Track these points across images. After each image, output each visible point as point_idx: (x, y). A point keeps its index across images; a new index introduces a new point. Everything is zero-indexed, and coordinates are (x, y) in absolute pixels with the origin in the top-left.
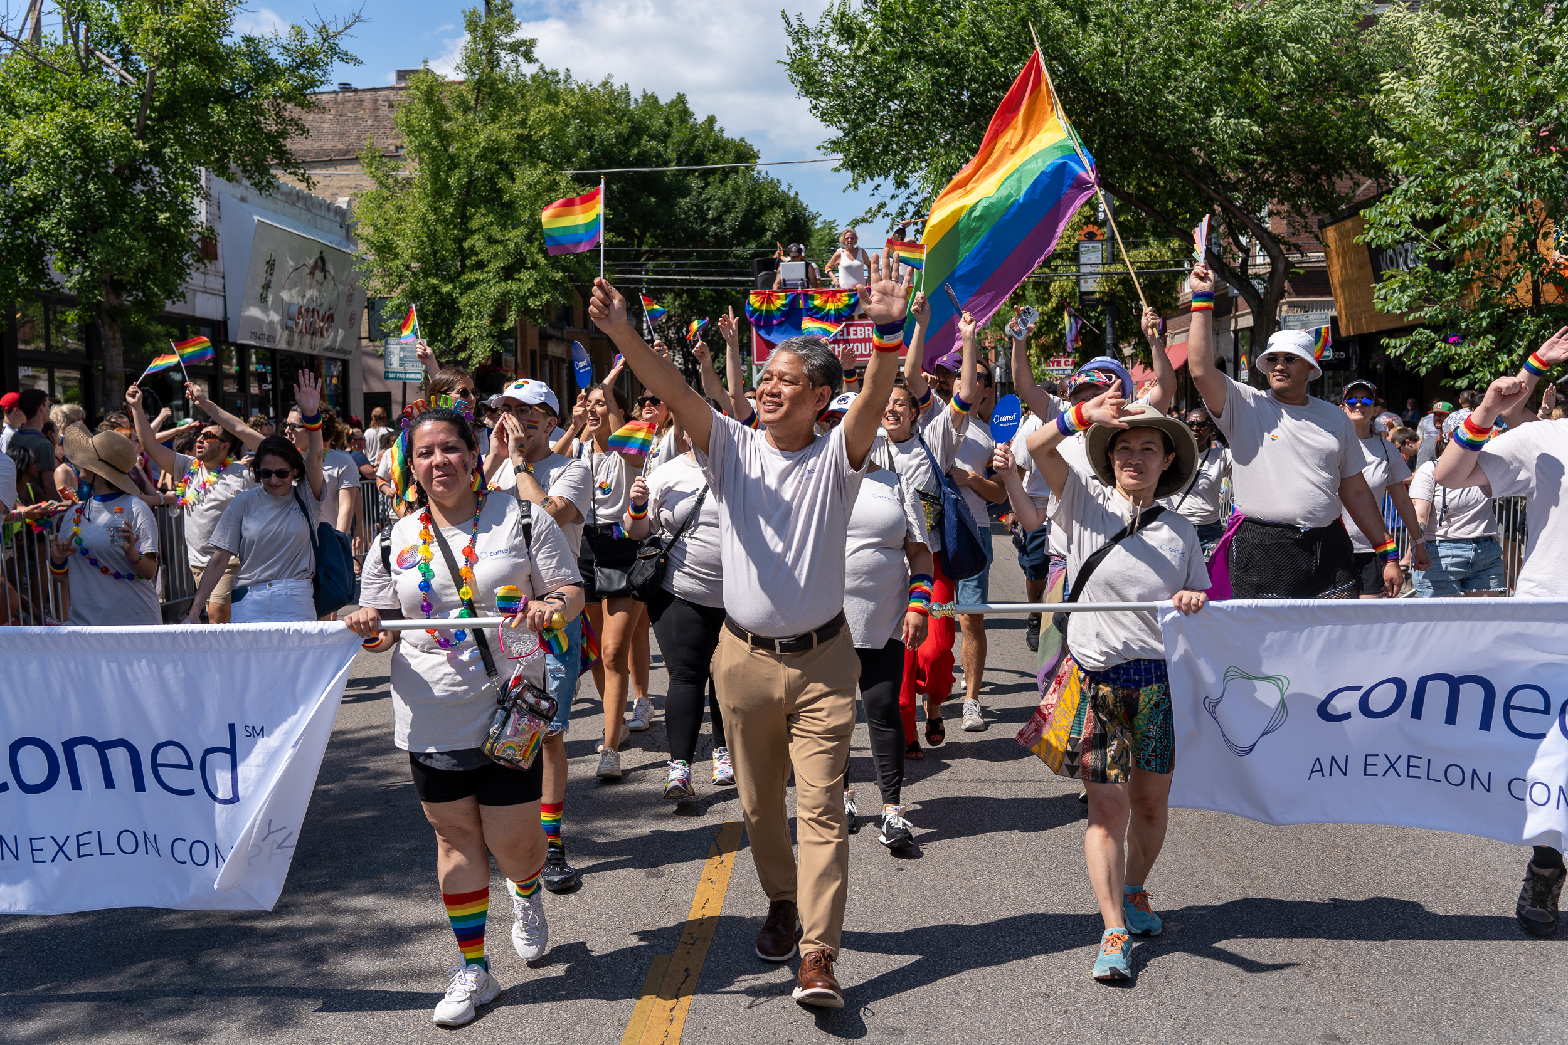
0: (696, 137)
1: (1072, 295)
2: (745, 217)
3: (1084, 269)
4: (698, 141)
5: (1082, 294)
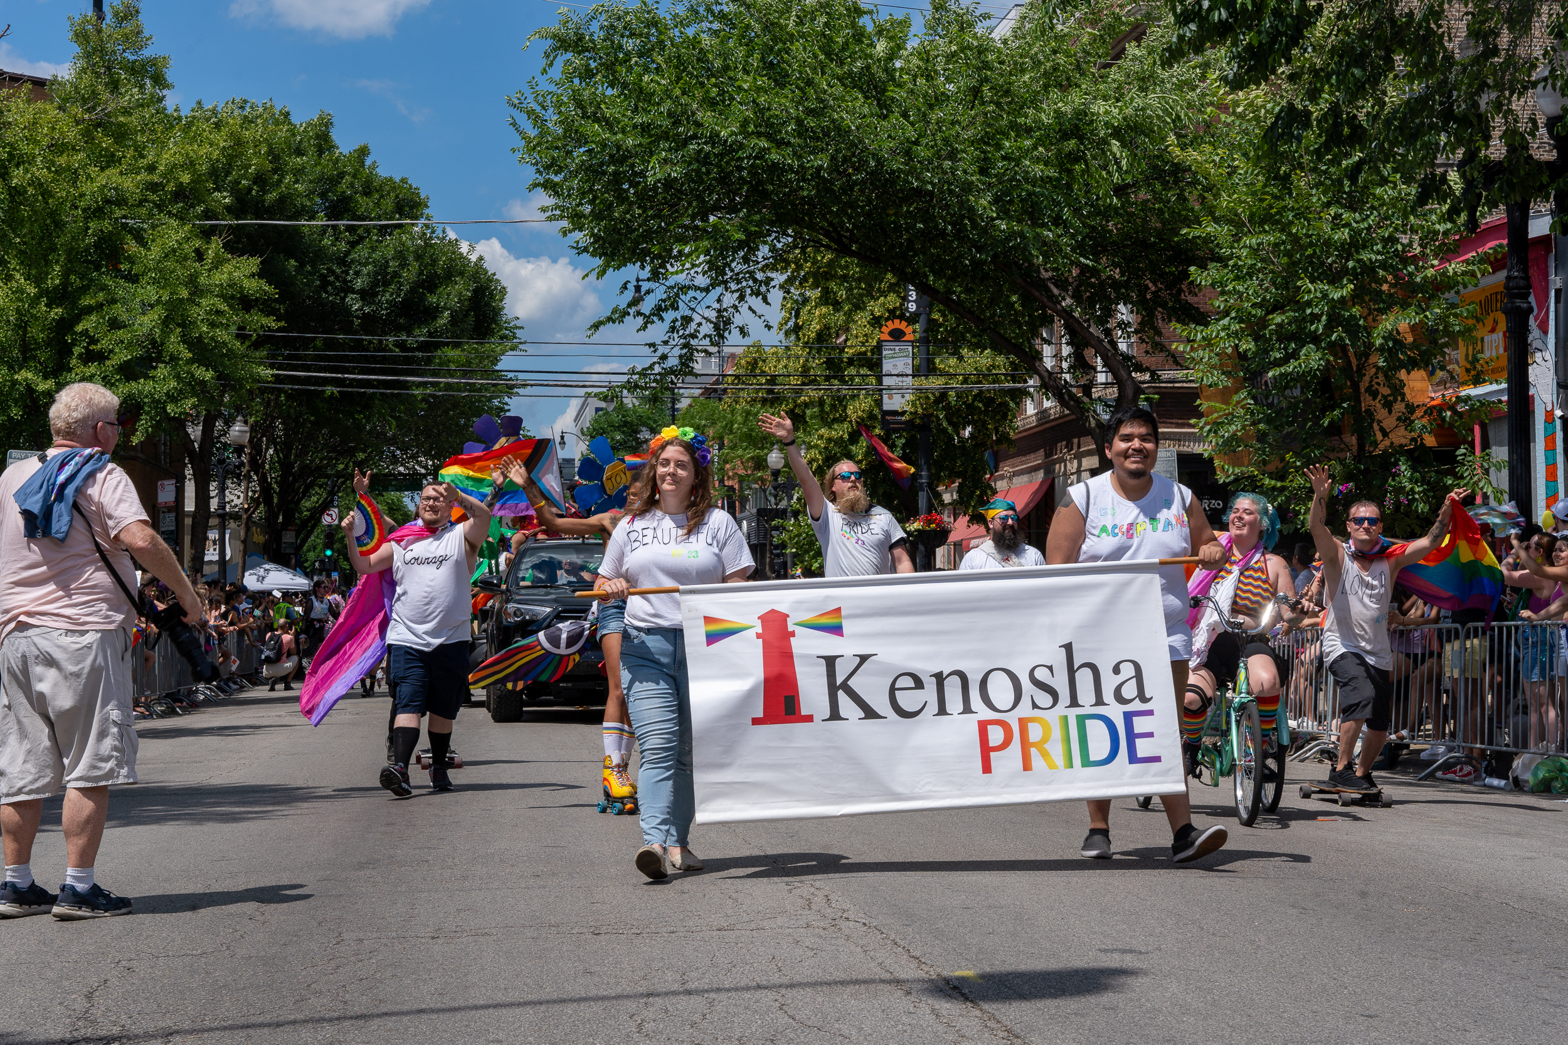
1: (872, 416)
3: (887, 381)
5: (886, 414)
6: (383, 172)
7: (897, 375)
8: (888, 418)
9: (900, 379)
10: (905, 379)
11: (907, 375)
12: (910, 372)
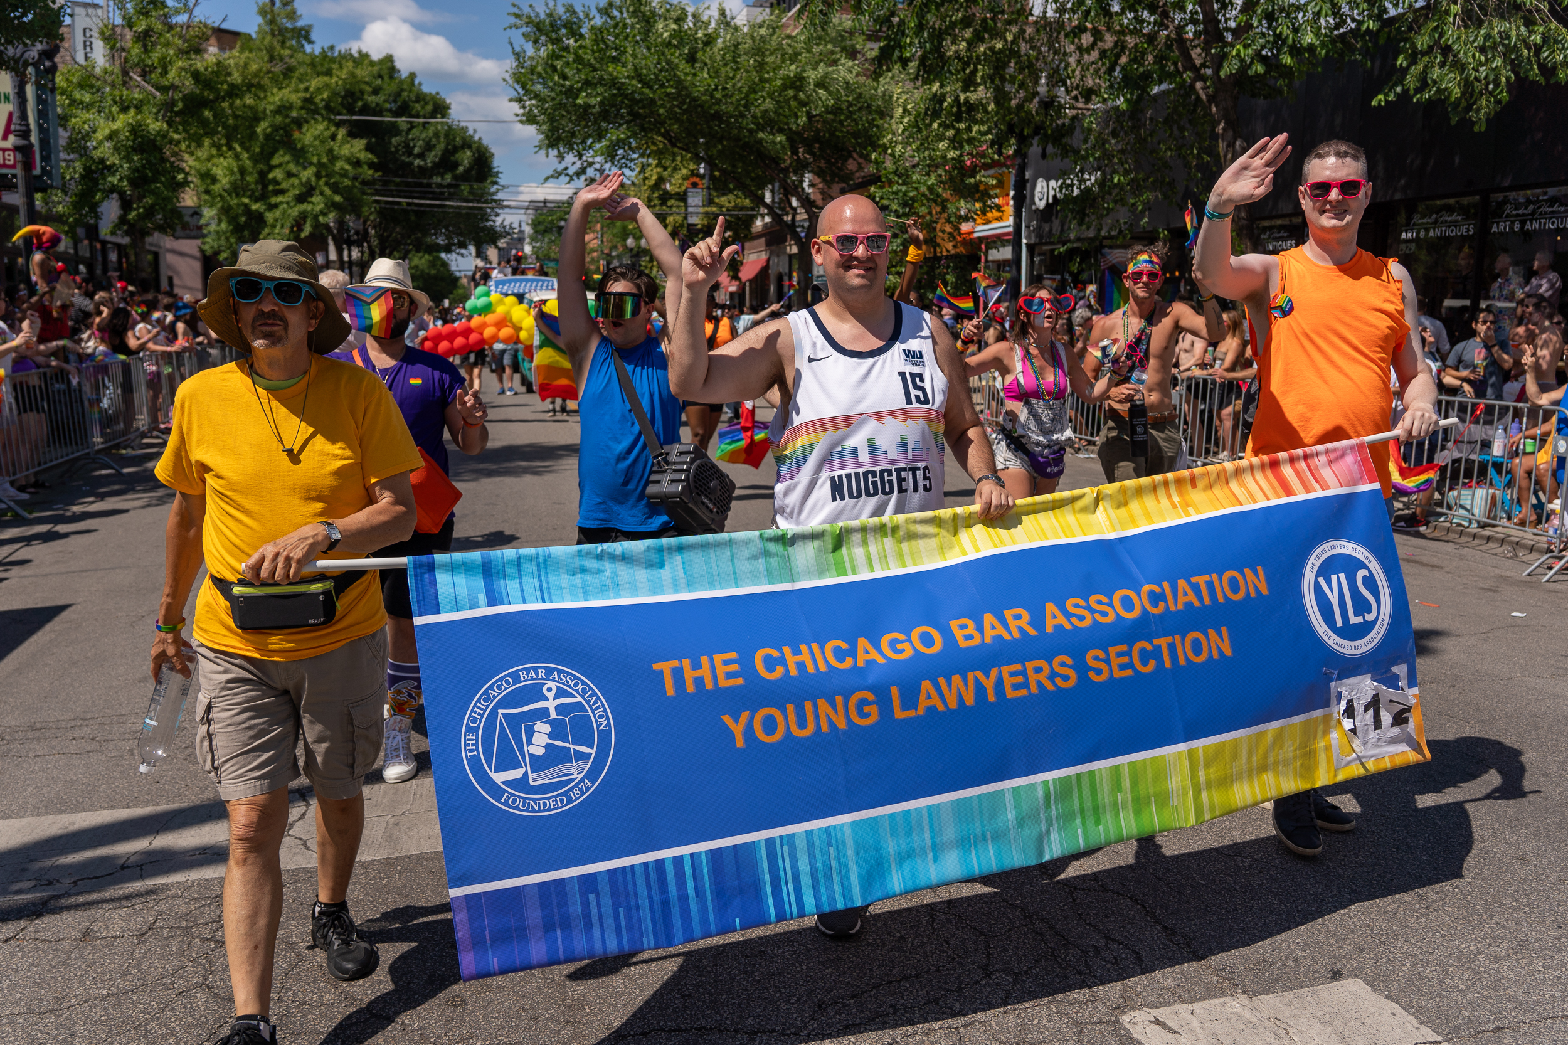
0: (402, 90)
1: (682, 226)
2: (443, 155)
3: (690, 209)
4: (405, 94)
5: (689, 225)
6: (426, 89)
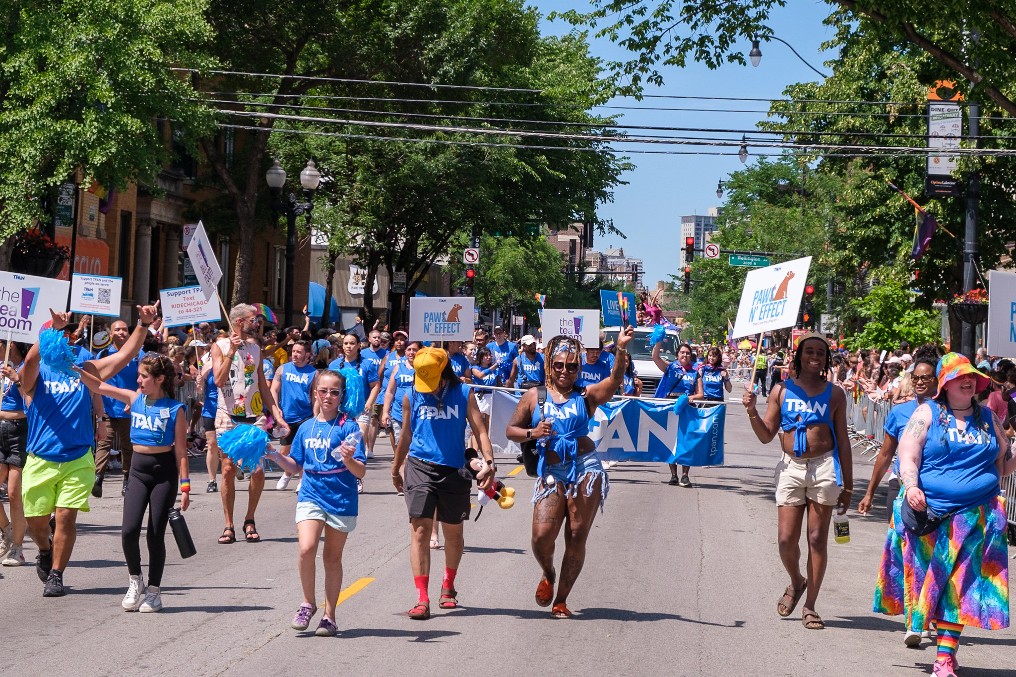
7: (946, 137)
8: (934, 183)
9: (948, 141)
10: (953, 141)
11: (955, 137)
12: (960, 135)
